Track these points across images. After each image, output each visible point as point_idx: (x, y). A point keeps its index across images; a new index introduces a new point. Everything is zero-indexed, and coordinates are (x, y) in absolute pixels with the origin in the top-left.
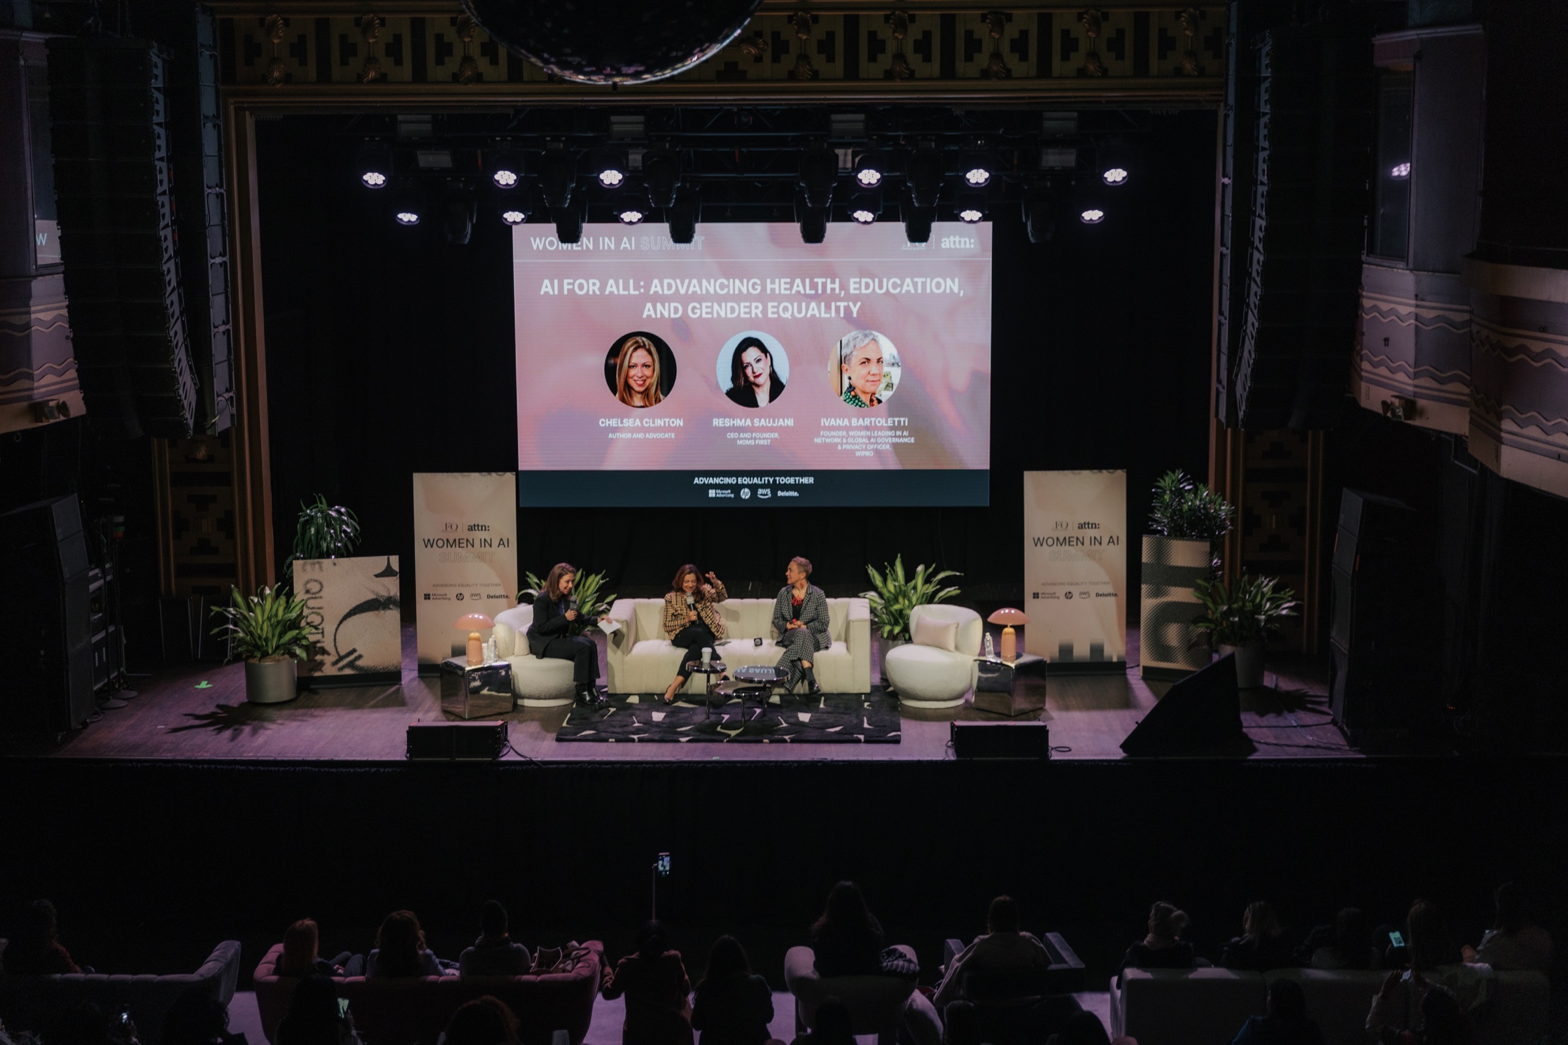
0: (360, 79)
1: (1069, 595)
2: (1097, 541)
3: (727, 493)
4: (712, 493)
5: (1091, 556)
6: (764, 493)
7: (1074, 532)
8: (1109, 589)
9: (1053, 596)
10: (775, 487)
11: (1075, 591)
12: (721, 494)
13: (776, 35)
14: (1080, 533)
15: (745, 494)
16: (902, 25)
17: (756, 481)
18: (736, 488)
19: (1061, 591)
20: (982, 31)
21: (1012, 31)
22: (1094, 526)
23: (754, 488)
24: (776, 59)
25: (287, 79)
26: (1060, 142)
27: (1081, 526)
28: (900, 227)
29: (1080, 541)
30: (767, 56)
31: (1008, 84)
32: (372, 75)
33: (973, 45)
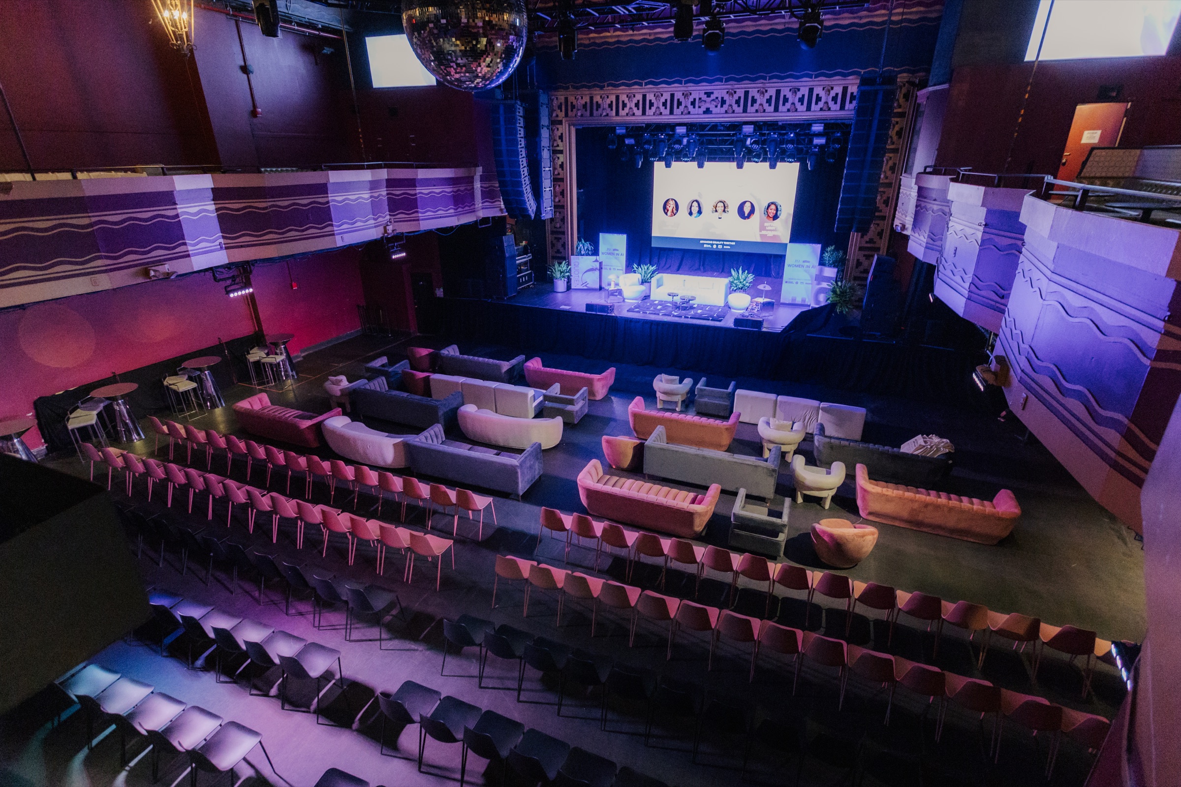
0: (601, 115)
1: (797, 283)
2: (808, 267)
3: (710, 246)
4: (705, 246)
5: (806, 271)
6: (720, 247)
7: (801, 263)
8: (810, 282)
9: (792, 283)
10: (723, 245)
11: (799, 282)
12: (707, 246)
13: (722, 98)
14: (803, 264)
15: (715, 246)
16: (763, 93)
17: (718, 243)
18: (712, 245)
19: (794, 281)
20: (789, 95)
21: (799, 95)
22: (808, 262)
23: (717, 245)
24: (722, 106)
25: (582, 116)
26: (819, 135)
27: (804, 262)
28: (767, 164)
29: (803, 266)
30: (719, 105)
31: (796, 114)
32: (604, 114)
33: (786, 100)
